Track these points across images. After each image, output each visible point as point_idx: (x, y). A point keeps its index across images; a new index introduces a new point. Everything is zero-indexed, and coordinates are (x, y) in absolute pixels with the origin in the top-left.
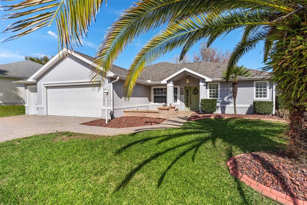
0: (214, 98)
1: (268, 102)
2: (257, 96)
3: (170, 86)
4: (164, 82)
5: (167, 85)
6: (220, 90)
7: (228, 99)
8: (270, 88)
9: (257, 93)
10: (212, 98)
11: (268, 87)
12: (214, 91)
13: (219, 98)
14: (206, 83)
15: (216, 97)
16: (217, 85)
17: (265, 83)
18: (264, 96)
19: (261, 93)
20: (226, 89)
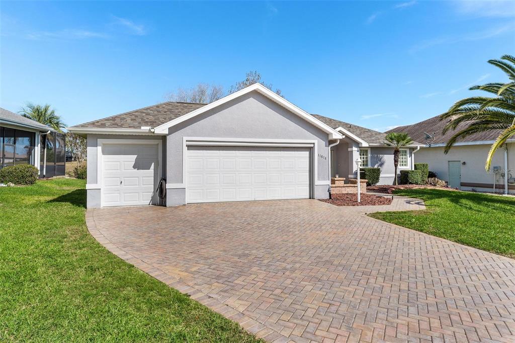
1: (409, 171)
6: (371, 156)
8: (409, 157)
12: (364, 158)
13: (369, 167)
14: (360, 147)
15: (367, 165)
16: (367, 151)
17: (406, 152)
18: (405, 165)
19: (402, 162)
20: (376, 155)
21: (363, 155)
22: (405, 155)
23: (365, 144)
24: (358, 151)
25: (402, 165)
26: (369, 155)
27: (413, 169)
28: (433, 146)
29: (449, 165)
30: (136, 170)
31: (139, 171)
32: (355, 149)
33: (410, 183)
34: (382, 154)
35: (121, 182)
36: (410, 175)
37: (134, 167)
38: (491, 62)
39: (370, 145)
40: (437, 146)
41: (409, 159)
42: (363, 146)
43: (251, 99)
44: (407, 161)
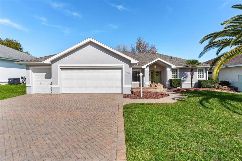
0: (175, 78)
1: (204, 81)
2: (199, 77)
3: (147, 70)
4: (144, 67)
5: (145, 69)
6: (179, 73)
7: (183, 79)
8: (205, 73)
9: (199, 75)
10: (174, 78)
11: (204, 72)
12: (175, 74)
13: (178, 78)
14: (171, 68)
15: (177, 77)
16: (177, 70)
17: (203, 70)
18: (202, 77)
19: (200, 75)
20: (182, 72)
21: (175, 72)
22: (203, 72)
23: (174, 66)
24: (170, 70)
25: (200, 77)
26: (178, 72)
27: (207, 79)
28: (228, 66)
29: (239, 77)
30: (46, 79)
31: (47, 79)
32: (168, 69)
33: (203, 87)
34: (186, 72)
35: (40, 84)
36: (202, 83)
37: (45, 78)
38: (234, 7)
39: (177, 67)
40: (231, 66)
41: (205, 74)
42: (173, 67)
43: (89, 46)
44: (203, 75)
